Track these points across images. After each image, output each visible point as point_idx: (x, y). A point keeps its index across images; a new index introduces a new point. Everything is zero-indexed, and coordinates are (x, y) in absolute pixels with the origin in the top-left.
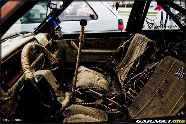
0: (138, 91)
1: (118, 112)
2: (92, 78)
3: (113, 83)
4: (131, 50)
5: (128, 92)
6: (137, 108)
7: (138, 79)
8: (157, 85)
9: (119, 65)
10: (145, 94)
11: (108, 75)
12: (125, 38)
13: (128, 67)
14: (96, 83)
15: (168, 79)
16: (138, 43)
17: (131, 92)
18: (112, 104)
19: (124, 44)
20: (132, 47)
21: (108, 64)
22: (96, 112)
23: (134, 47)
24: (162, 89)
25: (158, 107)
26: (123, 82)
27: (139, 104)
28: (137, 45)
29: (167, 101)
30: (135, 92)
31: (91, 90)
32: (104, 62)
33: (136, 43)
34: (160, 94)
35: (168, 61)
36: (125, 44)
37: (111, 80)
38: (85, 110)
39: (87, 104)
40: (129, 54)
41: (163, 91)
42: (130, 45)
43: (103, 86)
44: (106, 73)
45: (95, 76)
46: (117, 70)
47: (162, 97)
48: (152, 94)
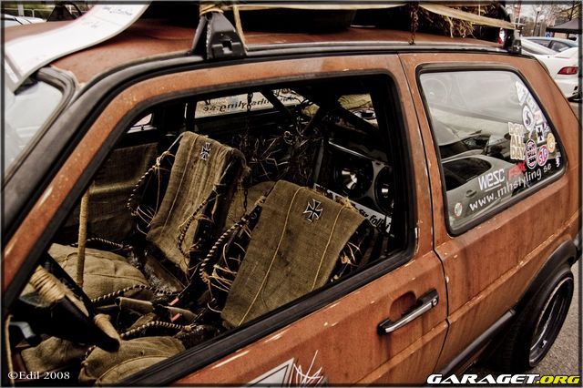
0: (235, 266)
1: (200, 327)
2: (98, 269)
3: (150, 268)
4: (179, 175)
5: (214, 275)
6: (243, 304)
7: (230, 242)
8: (271, 243)
9: (154, 219)
10: (251, 269)
11: (130, 251)
12: (154, 144)
13: (193, 219)
14: (116, 280)
15: (291, 227)
16: (196, 155)
17: (220, 273)
18: (178, 316)
19: (158, 163)
20: (183, 167)
21: (119, 222)
22: (156, 344)
23: (187, 168)
24: (283, 249)
25: (285, 286)
26: (188, 257)
27: (244, 293)
28: (195, 162)
29: (300, 268)
30: (227, 270)
31: (121, 298)
32: (108, 217)
33: (191, 157)
34: (283, 259)
35: (284, 192)
36: (160, 162)
37: (139, 261)
38: (132, 346)
39: (128, 333)
40: (177, 185)
41: (287, 252)
42: (175, 163)
43: (137, 282)
44: (122, 246)
45: (103, 263)
46: (153, 231)
47: (287, 264)
48: (267, 265)
